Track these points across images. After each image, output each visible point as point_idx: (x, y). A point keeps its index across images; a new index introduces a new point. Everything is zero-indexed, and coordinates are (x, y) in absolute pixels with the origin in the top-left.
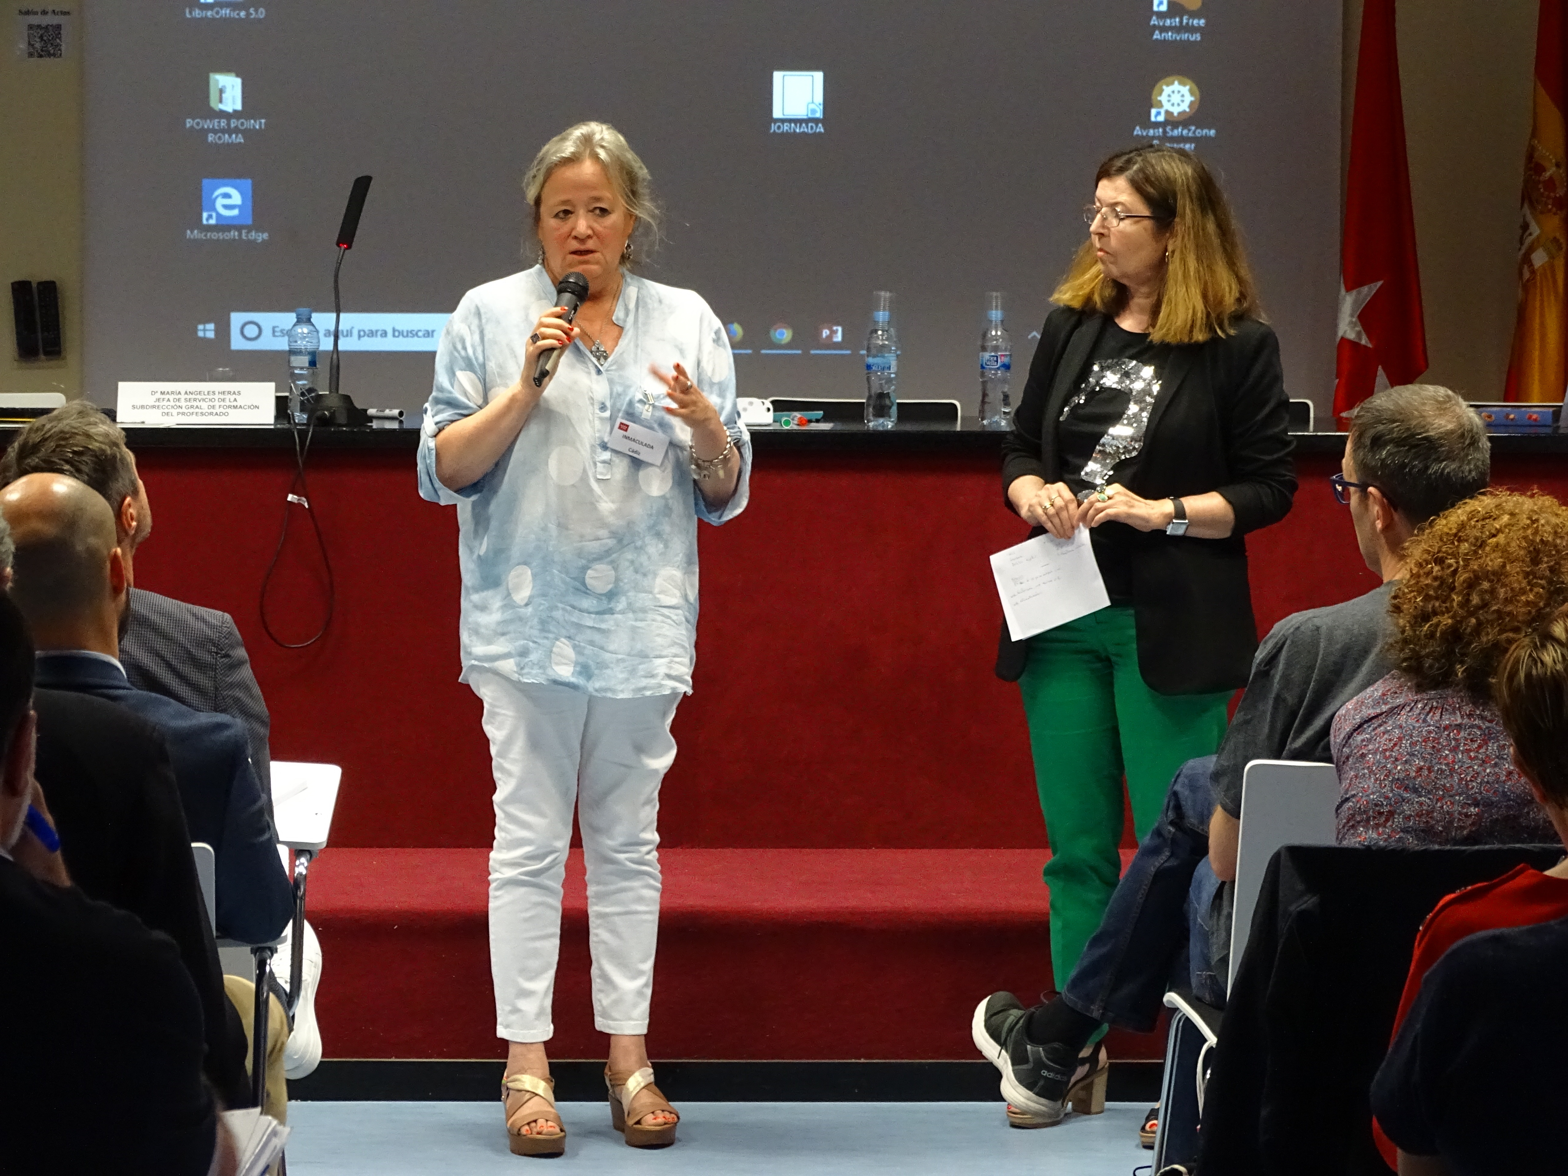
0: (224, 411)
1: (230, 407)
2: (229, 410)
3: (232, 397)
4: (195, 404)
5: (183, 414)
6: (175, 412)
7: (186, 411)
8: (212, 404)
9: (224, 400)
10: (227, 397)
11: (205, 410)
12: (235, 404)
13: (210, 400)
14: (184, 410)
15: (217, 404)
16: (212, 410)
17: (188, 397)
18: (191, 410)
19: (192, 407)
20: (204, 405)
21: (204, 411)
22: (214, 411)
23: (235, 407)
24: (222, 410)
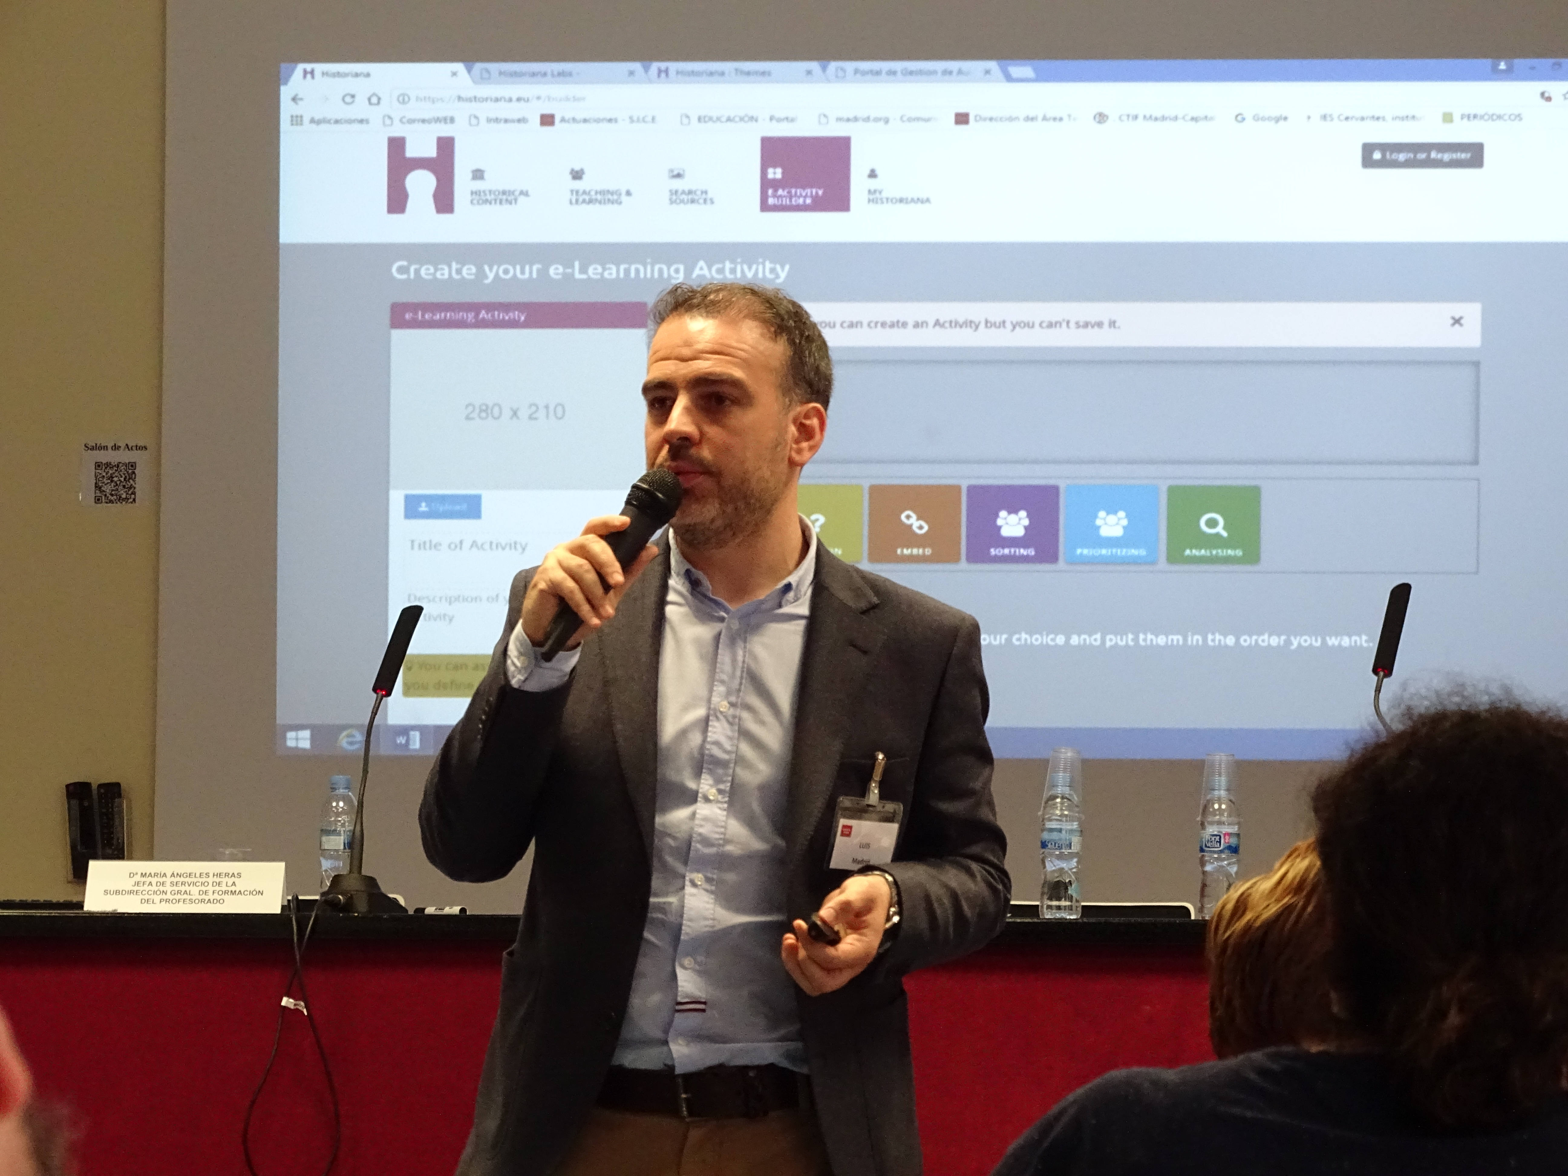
0: (219, 898)
1: (226, 892)
2: (225, 897)
3: (230, 881)
4: (183, 888)
5: (167, 901)
6: (157, 898)
7: (171, 897)
8: (204, 889)
9: (219, 884)
10: (224, 880)
11: (196, 896)
12: (233, 888)
13: (203, 884)
14: (169, 896)
15: (210, 888)
16: (204, 897)
17: (175, 880)
18: (178, 897)
19: (179, 892)
20: (195, 890)
21: (194, 898)
22: (207, 898)
23: (233, 893)
24: (216, 896)
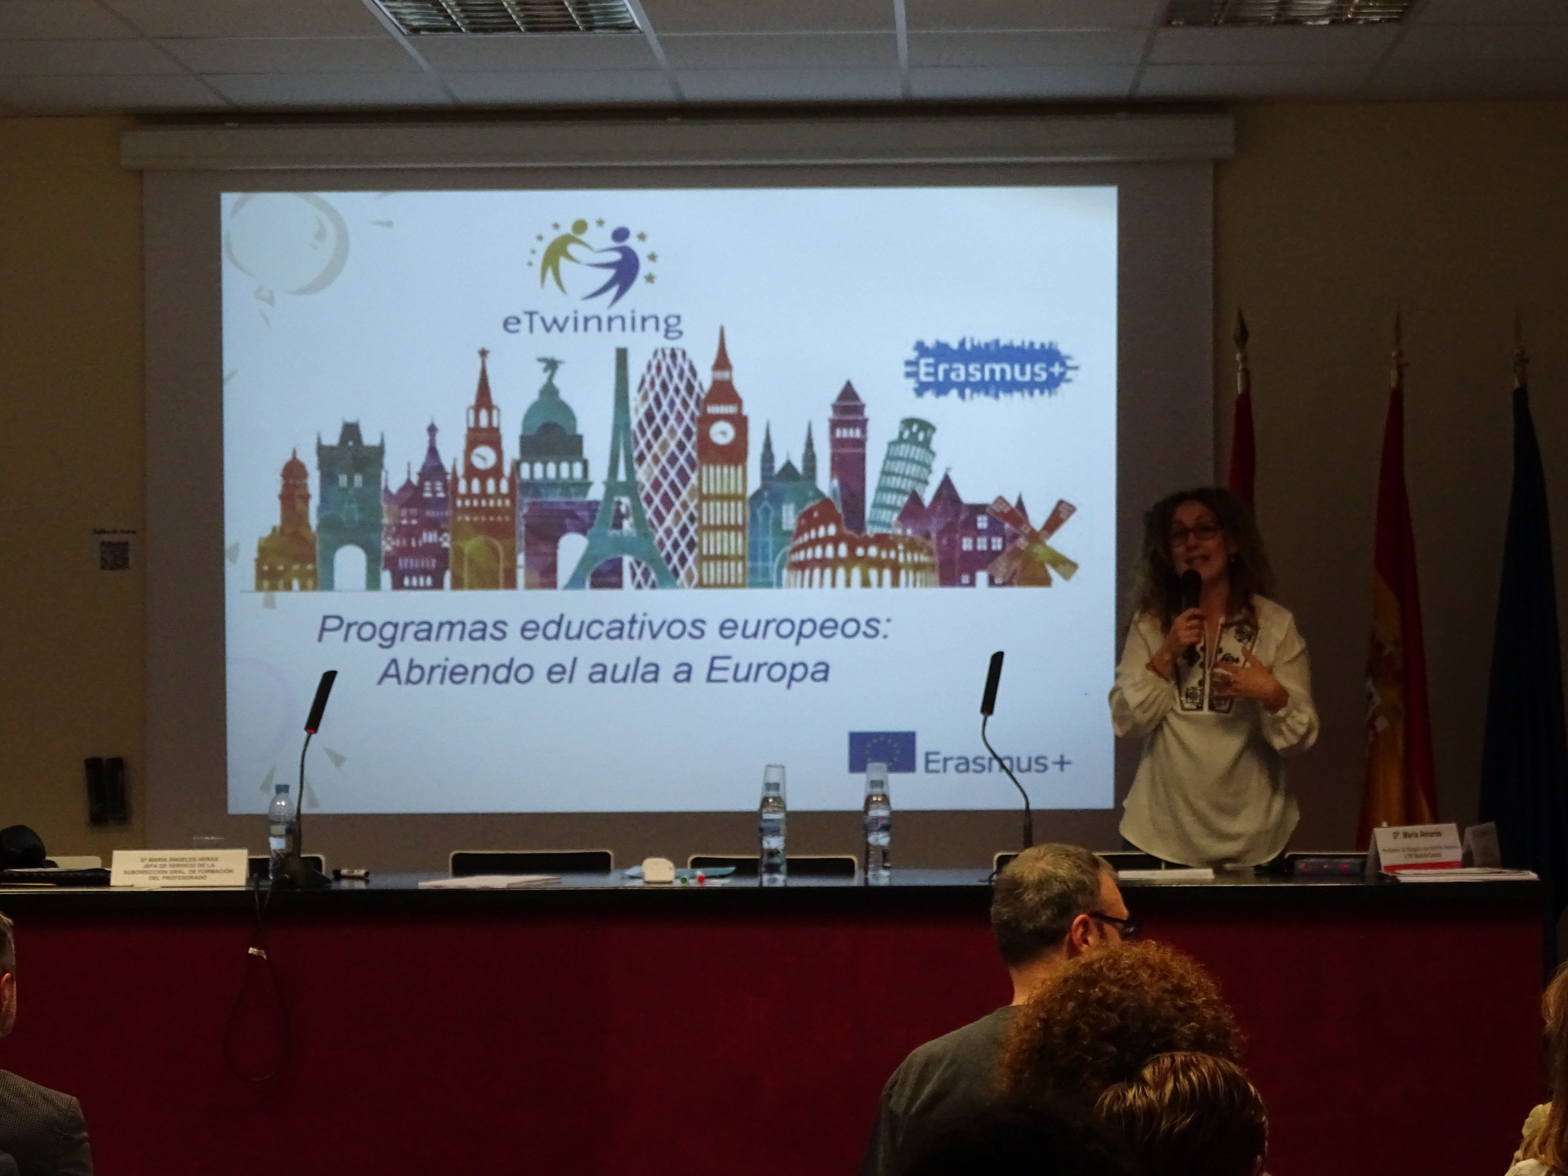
0: (203, 875)
1: (208, 871)
2: (208, 875)
3: (210, 863)
4: (178, 869)
5: (168, 878)
6: (160, 876)
8: (192, 869)
9: (203, 865)
10: (206, 862)
11: (187, 874)
12: (212, 868)
13: (192, 866)
14: (168, 875)
15: (197, 869)
17: (172, 863)
18: (174, 875)
19: (175, 871)
20: (186, 870)
21: (185, 875)
22: (194, 875)
23: (213, 871)
